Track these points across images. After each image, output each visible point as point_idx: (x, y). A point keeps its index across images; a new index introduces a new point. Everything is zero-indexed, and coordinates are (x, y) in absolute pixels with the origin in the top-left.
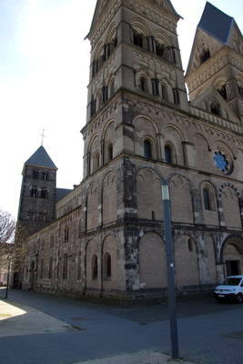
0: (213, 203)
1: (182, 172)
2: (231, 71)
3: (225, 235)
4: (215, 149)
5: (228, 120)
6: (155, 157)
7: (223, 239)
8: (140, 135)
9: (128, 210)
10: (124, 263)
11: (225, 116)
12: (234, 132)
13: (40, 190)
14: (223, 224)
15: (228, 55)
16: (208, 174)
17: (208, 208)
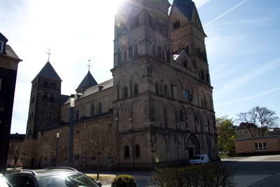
0: (184, 118)
1: (172, 102)
2: (193, 39)
3: (189, 135)
4: (185, 88)
5: (190, 70)
6: (160, 93)
7: (188, 136)
8: (154, 81)
9: (152, 123)
10: (151, 149)
11: (189, 67)
12: (193, 77)
13: (49, 96)
14: (188, 129)
15: (191, 29)
16: (182, 102)
17: (182, 121)
